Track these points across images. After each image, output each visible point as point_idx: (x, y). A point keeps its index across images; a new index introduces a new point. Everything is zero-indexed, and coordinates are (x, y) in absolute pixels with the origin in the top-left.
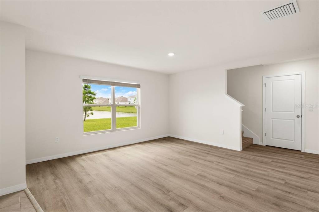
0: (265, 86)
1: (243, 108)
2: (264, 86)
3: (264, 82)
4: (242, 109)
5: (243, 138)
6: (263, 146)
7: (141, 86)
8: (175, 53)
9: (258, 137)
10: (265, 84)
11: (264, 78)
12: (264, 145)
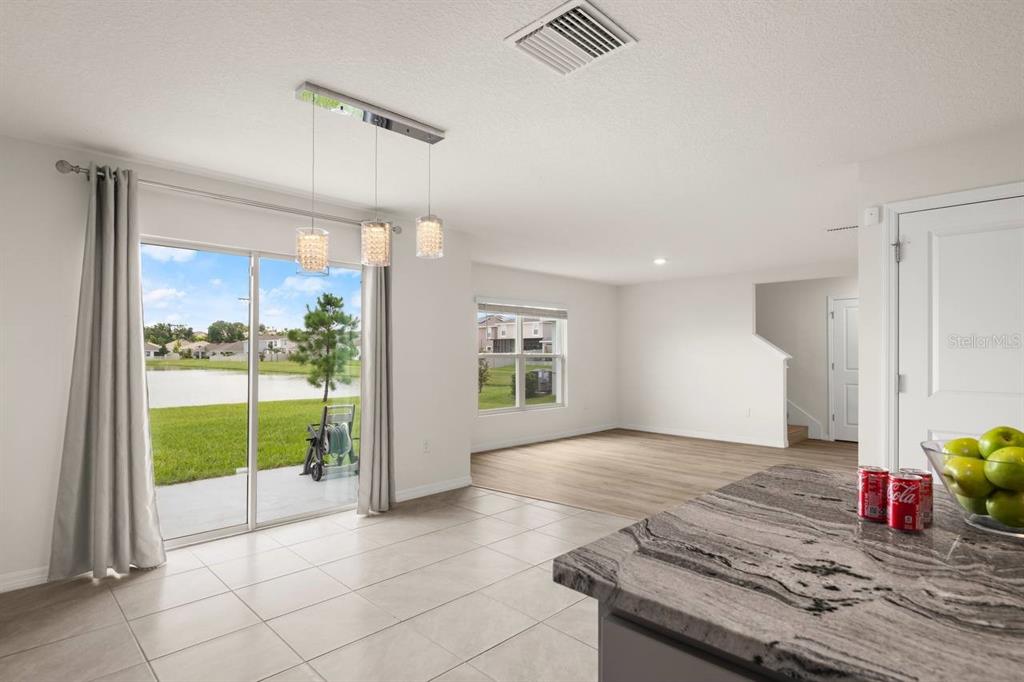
0: (833, 317)
1: (788, 362)
2: (830, 316)
3: (831, 309)
4: (788, 364)
5: (791, 428)
6: (829, 442)
7: (568, 315)
8: (667, 259)
9: (819, 423)
10: (833, 313)
11: (830, 301)
12: (832, 439)
